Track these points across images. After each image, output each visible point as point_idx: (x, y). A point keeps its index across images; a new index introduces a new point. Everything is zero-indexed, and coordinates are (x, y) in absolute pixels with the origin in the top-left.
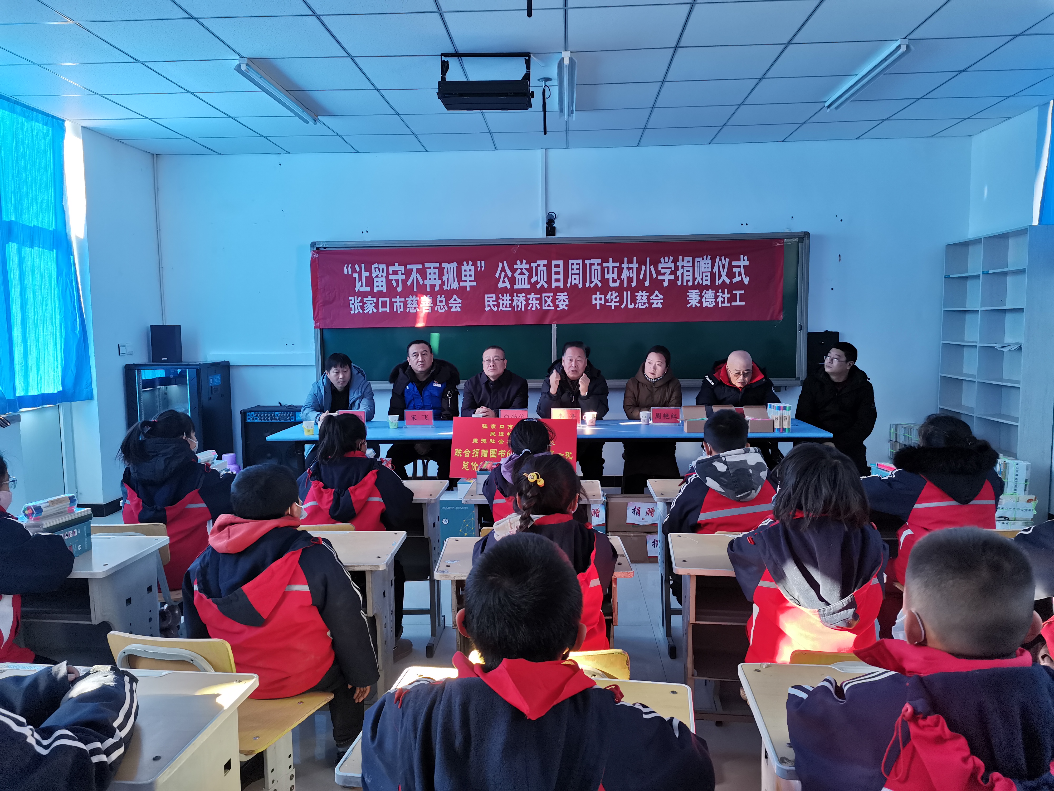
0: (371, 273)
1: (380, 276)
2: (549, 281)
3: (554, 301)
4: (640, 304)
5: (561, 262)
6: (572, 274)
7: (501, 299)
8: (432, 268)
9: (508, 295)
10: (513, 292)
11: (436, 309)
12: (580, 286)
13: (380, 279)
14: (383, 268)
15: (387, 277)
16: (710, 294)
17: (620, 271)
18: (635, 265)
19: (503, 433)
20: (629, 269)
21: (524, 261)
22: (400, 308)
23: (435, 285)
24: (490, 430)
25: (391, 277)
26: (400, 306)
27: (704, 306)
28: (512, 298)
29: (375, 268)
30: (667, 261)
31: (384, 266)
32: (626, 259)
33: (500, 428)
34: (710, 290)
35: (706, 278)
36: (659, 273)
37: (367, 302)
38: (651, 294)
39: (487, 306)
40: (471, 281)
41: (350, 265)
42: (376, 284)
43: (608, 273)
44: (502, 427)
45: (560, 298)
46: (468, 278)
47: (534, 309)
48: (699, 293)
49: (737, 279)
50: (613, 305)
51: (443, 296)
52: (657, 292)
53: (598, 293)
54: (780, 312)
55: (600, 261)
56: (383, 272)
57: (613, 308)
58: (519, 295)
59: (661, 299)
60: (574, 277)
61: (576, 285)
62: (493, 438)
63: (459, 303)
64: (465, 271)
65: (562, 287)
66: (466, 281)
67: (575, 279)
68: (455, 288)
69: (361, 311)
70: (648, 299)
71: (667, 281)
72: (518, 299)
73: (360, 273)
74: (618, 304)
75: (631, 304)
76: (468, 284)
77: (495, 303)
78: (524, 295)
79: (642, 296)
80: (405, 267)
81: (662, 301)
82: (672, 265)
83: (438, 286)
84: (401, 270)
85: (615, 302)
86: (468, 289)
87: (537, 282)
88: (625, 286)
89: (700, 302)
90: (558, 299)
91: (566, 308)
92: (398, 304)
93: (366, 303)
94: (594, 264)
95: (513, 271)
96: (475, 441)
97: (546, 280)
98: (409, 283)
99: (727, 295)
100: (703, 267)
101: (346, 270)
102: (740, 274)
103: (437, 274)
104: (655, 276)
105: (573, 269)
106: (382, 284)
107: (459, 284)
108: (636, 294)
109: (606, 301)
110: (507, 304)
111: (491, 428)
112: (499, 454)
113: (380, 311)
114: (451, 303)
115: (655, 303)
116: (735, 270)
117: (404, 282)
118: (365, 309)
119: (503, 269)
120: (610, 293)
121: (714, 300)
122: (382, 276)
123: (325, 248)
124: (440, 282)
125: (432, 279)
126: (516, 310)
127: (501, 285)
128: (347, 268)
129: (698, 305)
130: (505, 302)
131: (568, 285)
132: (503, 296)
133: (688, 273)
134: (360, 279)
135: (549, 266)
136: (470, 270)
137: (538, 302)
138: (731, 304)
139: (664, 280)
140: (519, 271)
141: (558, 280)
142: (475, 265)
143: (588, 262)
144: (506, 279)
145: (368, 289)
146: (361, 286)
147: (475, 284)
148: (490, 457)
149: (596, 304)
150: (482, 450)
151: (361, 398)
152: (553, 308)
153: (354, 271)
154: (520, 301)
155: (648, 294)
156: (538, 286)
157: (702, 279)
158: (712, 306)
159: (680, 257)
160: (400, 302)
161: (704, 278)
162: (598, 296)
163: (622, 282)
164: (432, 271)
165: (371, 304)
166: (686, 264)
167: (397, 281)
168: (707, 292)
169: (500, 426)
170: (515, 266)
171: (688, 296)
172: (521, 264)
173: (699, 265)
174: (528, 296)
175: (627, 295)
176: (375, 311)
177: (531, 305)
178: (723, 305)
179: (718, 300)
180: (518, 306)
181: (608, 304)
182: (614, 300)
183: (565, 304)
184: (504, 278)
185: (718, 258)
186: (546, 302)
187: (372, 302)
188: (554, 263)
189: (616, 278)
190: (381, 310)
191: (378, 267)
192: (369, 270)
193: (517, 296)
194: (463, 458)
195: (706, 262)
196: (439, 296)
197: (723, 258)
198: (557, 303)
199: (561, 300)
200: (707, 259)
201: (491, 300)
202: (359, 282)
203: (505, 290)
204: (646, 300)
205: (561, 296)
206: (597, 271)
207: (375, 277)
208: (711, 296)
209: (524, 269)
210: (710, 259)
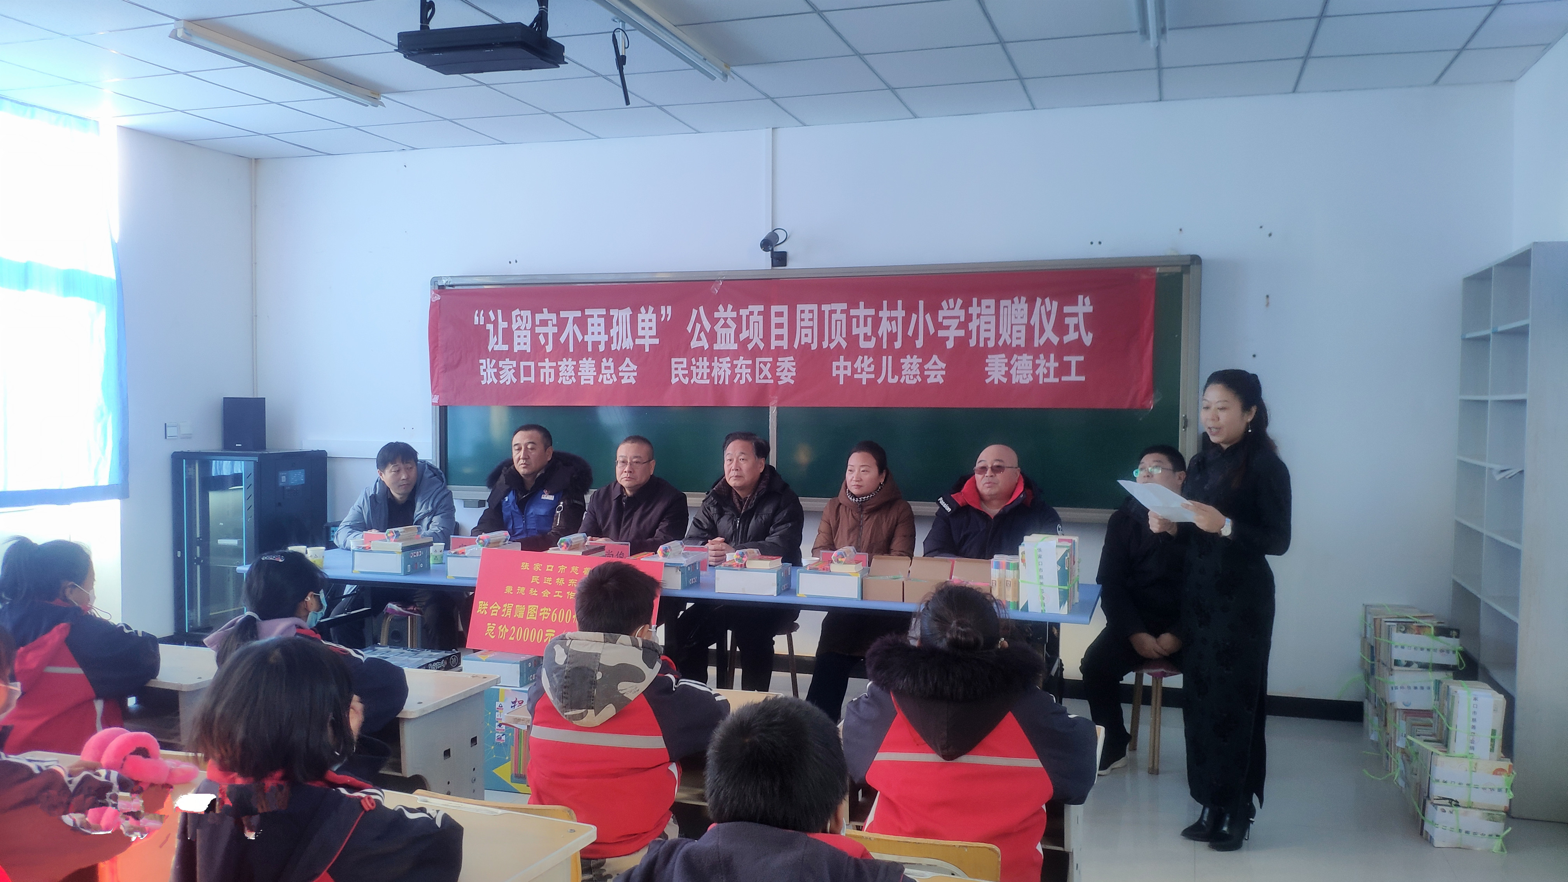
0: (510, 323)
1: (522, 328)
2: (766, 338)
3: (773, 369)
4: (908, 376)
5: (784, 309)
6: (802, 328)
7: (695, 365)
8: (595, 316)
9: (705, 359)
10: (712, 354)
11: (600, 381)
12: (814, 347)
13: (522, 333)
14: (527, 316)
15: (532, 330)
16: (1025, 362)
17: (877, 322)
18: (900, 313)
19: (550, 579)
20: (890, 319)
21: (730, 307)
22: (550, 377)
23: (599, 343)
24: (532, 572)
25: (538, 330)
26: (550, 373)
27: (1014, 382)
28: (710, 364)
29: (517, 316)
30: (952, 306)
31: (528, 313)
32: (885, 303)
34: (1025, 355)
36: (938, 326)
37: (503, 367)
38: (926, 360)
39: (673, 376)
41: (482, 312)
42: (516, 340)
43: (858, 326)
44: (550, 568)
45: (783, 365)
46: (647, 333)
47: (743, 382)
48: (1006, 361)
49: (1072, 336)
50: (864, 377)
51: (611, 359)
52: (935, 358)
53: (842, 358)
54: (1147, 395)
55: (844, 306)
56: (527, 322)
57: (864, 383)
58: (721, 360)
59: (942, 369)
60: (804, 331)
61: (808, 346)
62: (534, 585)
63: (634, 371)
64: (643, 321)
65: (786, 347)
66: (644, 337)
67: (806, 335)
68: (628, 348)
69: (496, 381)
70: (922, 368)
71: (952, 340)
72: (720, 365)
73: (495, 323)
74: (873, 376)
75: (893, 377)
76: (647, 342)
77: (686, 372)
78: (728, 359)
79: (911, 364)
80: (558, 315)
81: (944, 373)
82: (962, 314)
83: (603, 344)
84: (552, 320)
85: (868, 373)
86: (647, 350)
87: (748, 340)
88: (885, 347)
89: (1008, 375)
90: (780, 366)
91: (792, 382)
92: (547, 370)
93: (502, 369)
94: (835, 311)
95: (714, 321)
96: (509, 589)
97: (761, 336)
98: (562, 339)
99: (1053, 364)
100: (1013, 317)
101: (476, 318)
102: (1077, 328)
103: (603, 325)
104: (932, 330)
105: (802, 320)
106: (525, 340)
107: (634, 341)
108: (902, 361)
109: (854, 371)
110: (703, 373)
112: (541, 614)
113: (522, 381)
114: (622, 371)
115: (932, 376)
116: (1068, 320)
117: (557, 337)
118: (501, 377)
119: (698, 319)
120: (860, 358)
121: (1032, 372)
122: (525, 329)
123: (452, 286)
124: (606, 338)
125: (596, 333)
126: (716, 383)
127: (694, 344)
130: (700, 371)
131: (796, 346)
132: (697, 361)
133: (987, 327)
134: (496, 332)
135: (766, 315)
136: (650, 320)
137: (749, 371)
138: (1060, 380)
139: (947, 338)
140: (722, 322)
141: (779, 337)
142: (657, 312)
143: (826, 308)
144: (702, 335)
145: (505, 348)
146: (497, 343)
148: (528, 618)
149: (838, 376)
150: (517, 606)
152: (772, 381)
153: (487, 320)
154: (722, 369)
155: (920, 360)
156: (750, 346)
157: (1011, 336)
158: (1027, 382)
159: (975, 300)
160: (550, 367)
161: (1015, 335)
162: (842, 362)
163: (879, 340)
164: (596, 320)
165: (510, 370)
166: (985, 311)
167: (546, 335)
168: (1019, 358)
169: (548, 566)
170: (716, 315)
171: (987, 365)
172: (725, 311)
173: (1005, 313)
174: (735, 362)
175: (887, 362)
176: (515, 380)
177: (738, 376)
178: (1046, 380)
179: (1037, 372)
180: (719, 377)
182: (867, 369)
183: (790, 375)
184: (700, 333)
185: (1039, 301)
186: (761, 371)
187: (511, 367)
188: (774, 309)
189: (869, 334)
190: (523, 379)
191: (520, 315)
192: (507, 318)
193: (718, 361)
194: (488, 618)
195: (1019, 307)
196: (604, 360)
197: (1047, 300)
198: (778, 374)
199: (784, 369)
200: (1020, 302)
201: (680, 366)
202: (494, 337)
203: (700, 352)
204: (918, 370)
205: (784, 361)
206: (840, 322)
207: (516, 330)
208: (1027, 365)
209: (729, 319)
210: (1026, 303)
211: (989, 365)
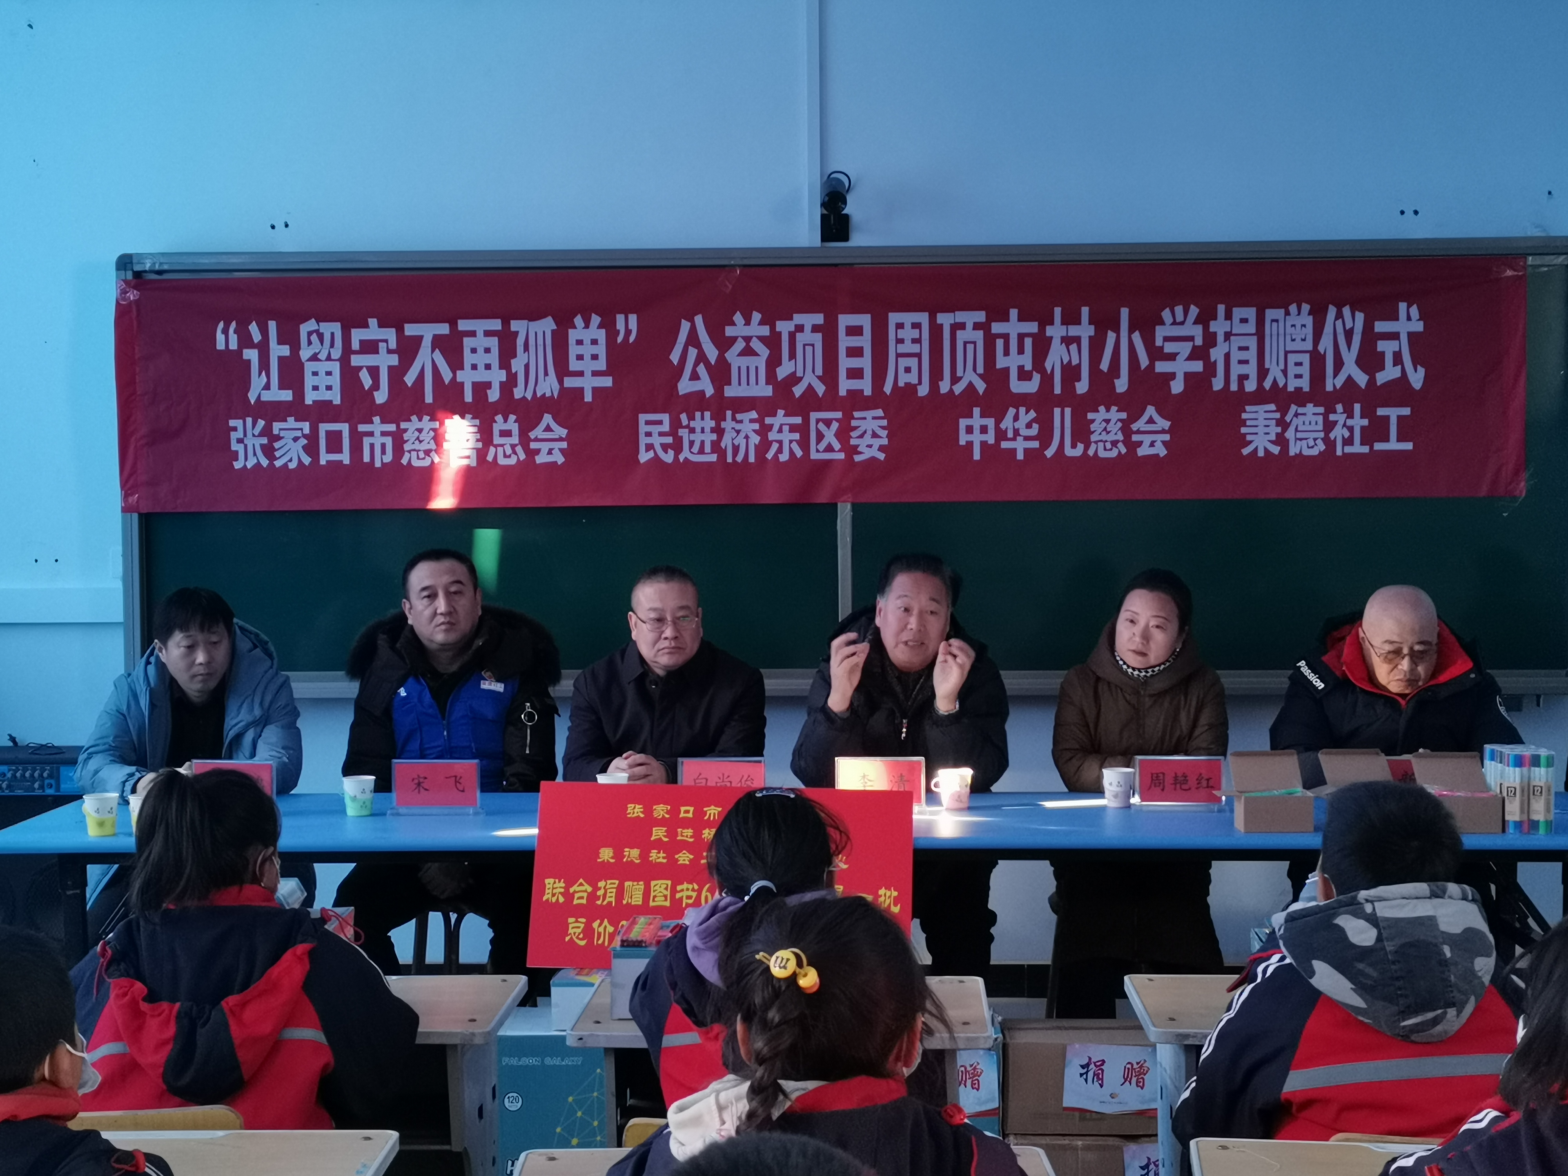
0: (295, 347)
1: (323, 356)
2: (830, 375)
3: (844, 434)
4: (1101, 445)
5: (864, 320)
6: (898, 355)
7: (688, 426)
8: (480, 334)
9: (707, 414)
10: (721, 407)
11: (490, 458)
12: (923, 390)
13: (322, 367)
14: (333, 334)
15: (344, 360)
16: (1310, 417)
17: (1042, 346)
18: (1085, 331)
19: (689, 832)
20: (1067, 341)
21: (756, 316)
22: (383, 452)
23: (488, 385)
24: (650, 821)
25: (356, 360)
26: (383, 446)
27: (1292, 453)
28: (718, 425)
29: (310, 334)
30: (1180, 317)
31: (335, 328)
32: (1058, 311)
33: (682, 815)
34: (1310, 406)
35: (1298, 370)
36: (1156, 354)
37: (282, 434)
38: (1134, 416)
39: (642, 448)
40: (595, 374)
41: (233, 325)
42: (309, 381)
43: (1007, 353)
44: (687, 812)
45: (864, 425)
46: (588, 366)
47: (784, 457)
48: (1278, 415)
49: (1389, 374)
50: (1020, 447)
51: (512, 418)
52: (1151, 411)
53: (977, 411)
54: (1517, 472)
55: (980, 316)
56: (332, 345)
57: (1020, 456)
58: (739, 416)
59: (1163, 432)
60: (904, 362)
61: (911, 389)
62: (659, 845)
63: (561, 439)
64: (580, 342)
65: (868, 392)
66: (580, 374)
67: (908, 370)
68: (548, 394)
69: (265, 462)
70: (1126, 429)
71: (1180, 377)
72: (738, 427)
73: (264, 349)
74: (1035, 444)
75: (1074, 446)
76: (588, 384)
77: (669, 440)
78: (754, 415)
79: (1108, 421)
80: (400, 331)
81: (1167, 437)
82: (1197, 332)
83: (496, 387)
84: (386, 341)
85: (1027, 438)
86: (588, 398)
87: (794, 379)
88: (1058, 390)
89: (1281, 440)
90: (856, 428)
91: (881, 456)
92: (378, 440)
93: (278, 438)
94: (962, 326)
95: (724, 344)
96: (606, 854)
97: (819, 371)
98: (410, 379)
99: (1359, 422)
100: (1288, 338)
101: (220, 337)
102: (1398, 359)
103: (495, 351)
104: (1144, 361)
105: (900, 341)
106: (329, 380)
107: (561, 382)
108: (1090, 416)
109: (1001, 435)
110: (703, 442)
111: (655, 815)
112: (678, 896)
113: (323, 462)
114: (537, 440)
115: (1147, 443)
116: (1382, 346)
117: (396, 374)
118: (277, 454)
119: (693, 339)
120: (1012, 411)
121: (1322, 435)
122: (329, 358)
123: (159, 272)
124: (502, 376)
125: (481, 367)
126: (730, 460)
127: (685, 386)
128: (225, 332)
129: (1276, 450)
130: (697, 438)
131: (888, 389)
132: (691, 418)
133: (1243, 355)
134: (264, 365)
135: (829, 332)
136: (594, 342)
137: (797, 436)
138: (1371, 448)
139: (1172, 376)
140: (740, 345)
141: (855, 374)
142: (608, 325)
143: (945, 319)
144: (701, 369)
145: (287, 396)
146: (267, 387)
147: (607, 382)
148: (652, 904)
149: (970, 444)
150: (627, 884)
151: (262, 723)
152: (842, 456)
153: (245, 341)
154: (742, 435)
155: (1124, 415)
156: (798, 391)
157: (1285, 372)
158: (1315, 452)
159: (1221, 309)
160: (384, 434)
161: (1292, 370)
162: (977, 420)
163: (1047, 380)
164: (481, 341)
165: (296, 439)
166: (1238, 328)
167: (374, 372)
168: (1301, 410)
169: (683, 809)
170: (729, 331)
171: (1243, 423)
172: (748, 322)
173: (1275, 332)
174: (768, 420)
175: (1062, 418)
176: (307, 460)
177: (775, 446)
178: (1348, 449)
179: (1332, 436)
180: (736, 449)
181: (1005, 445)
182: (1024, 432)
183: (877, 443)
184: (696, 364)
185: (1332, 311)
186: (820, 437)
187: (299, 433)
188: (845, 320)
189: (1028, 367)
190: (324, 458)
191: (317, 332)
192: (289, 337)
193: (734, 419)
194: (568, 908)
195: (1298, 322)
196: (499, 418)
197: (1346, 311)
198: (853, 442)
199: (865, 432)
200: (1299, 314)
201: (655, 429)
202: (260, 374)
203: (697, 402)
204: (1120, 433)
205: (865, 418)
206: (973, 345)
207: (308, 360)
208: (1313, 423)
209: (754, 339)
210: (1309, 314)
211: (1248, 423)
